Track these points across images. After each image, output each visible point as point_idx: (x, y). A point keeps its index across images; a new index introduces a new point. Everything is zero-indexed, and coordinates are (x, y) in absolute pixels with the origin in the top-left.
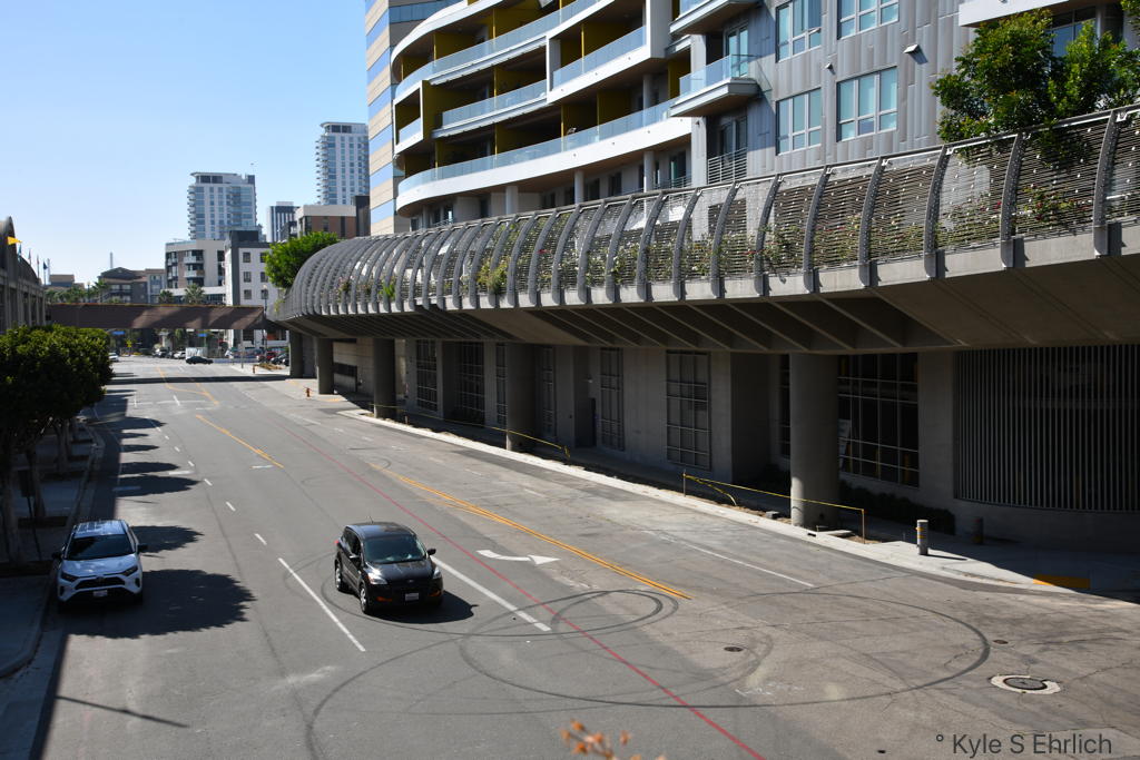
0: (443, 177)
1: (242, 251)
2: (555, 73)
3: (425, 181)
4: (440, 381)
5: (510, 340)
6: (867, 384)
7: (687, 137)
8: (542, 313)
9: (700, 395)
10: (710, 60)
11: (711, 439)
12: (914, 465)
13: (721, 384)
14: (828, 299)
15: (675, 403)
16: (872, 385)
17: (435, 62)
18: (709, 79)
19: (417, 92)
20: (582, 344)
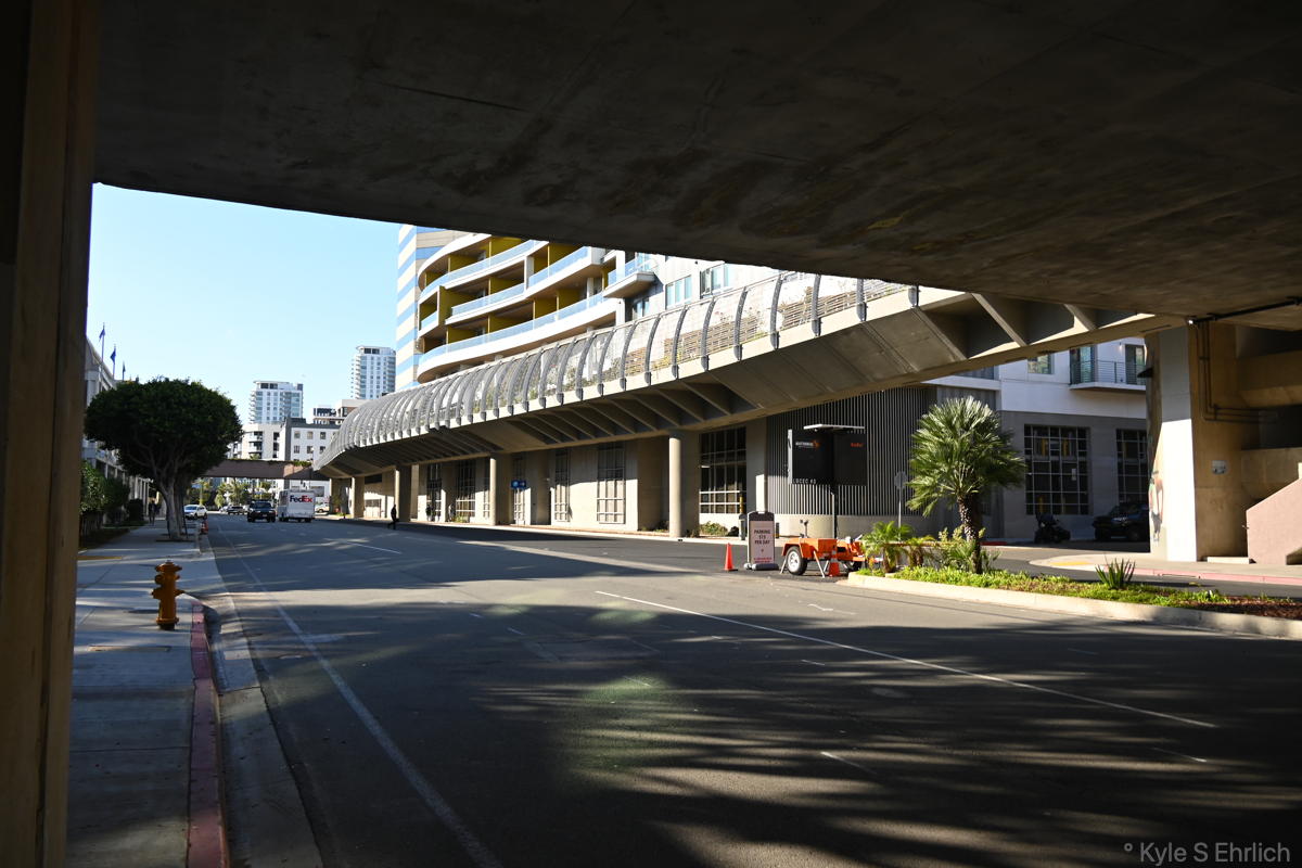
0: (450, 350)
1: (294, 430)
2: (532, 277)
3: (437, 354)
4: (443, 493)
5: (495, 451)
6: (719, 456)
7: (614, 313)
8: (515, 422)
9: (619, 475)
10: (627, 261)
11: (625, 503)
12: (744, 500)
13: (632, 466)
14: (689, 384)
15: (603, 484)
16: (722, 455)
17: (449, 274)
18: (627, 274)
19: (435, 295)
20: (543, 446)
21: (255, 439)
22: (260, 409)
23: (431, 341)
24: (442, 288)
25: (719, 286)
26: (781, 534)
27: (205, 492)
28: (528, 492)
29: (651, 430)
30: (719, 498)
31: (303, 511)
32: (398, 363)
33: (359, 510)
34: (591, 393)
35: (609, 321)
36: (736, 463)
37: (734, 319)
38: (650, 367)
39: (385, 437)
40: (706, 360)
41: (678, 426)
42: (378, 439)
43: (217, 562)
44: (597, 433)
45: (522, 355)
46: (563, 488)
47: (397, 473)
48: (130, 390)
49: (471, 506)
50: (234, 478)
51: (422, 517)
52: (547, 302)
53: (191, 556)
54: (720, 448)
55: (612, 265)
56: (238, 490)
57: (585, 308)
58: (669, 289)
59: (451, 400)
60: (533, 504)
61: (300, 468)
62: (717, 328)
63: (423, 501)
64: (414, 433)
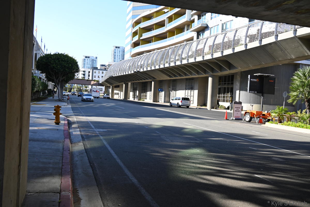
0: (141, 47)
1: (94, 71)
2: (167, 25)
3: (137, 48)
4: (138, 92)
5: (154, 79)
6: (224, 84)
7: (193, 37)
8: (161, 70)
9: (192, 88)
10: (198, 19)
11: (193, 97)
12: (232, 98)
13: (196, 86)
14: (216, 60)
15: (187, 91)
16: (226, 84)
17: (142, 23)
18: (198, 24)
19: (138, 29)
20: (169, 78)
21: (83, 73)
22: (85, 64)
23: (136, 44)
24: (140, 28)
25: (228, 28)
26: (243, 110)
27: (69, 88)
28: (163, 92)
29: (203, 74)
30: (224, 97)
31: (96, 95)
32: (125, 51)
33: (112, 96)
34: (185, 62)
35: (192, 39)
36: (230, 86)
37: (232, 39)
38: (204, 54)
39: (121, 73)
40: (222, 52)
41: (212, 74)
42: (119, 74)
43: (72, 107)
44: (186, 75)
45: (164, 49)
46: (174, 92)
47: (124, 85)
48: (49, 56)
49: (146, 96)
50: (77, 84)
51: (131, 99)
52: (172, 33)
53: (65, 105)
54: (225, 81)
55: (193, 21)
56: (78, 88)
57: (184, 35)
58: (211, 29)
59: (141, 63)
60: (165, 96)
61: (96, 82)
62: (226, 42)
63: (131, 94)
64: (130, 73)
